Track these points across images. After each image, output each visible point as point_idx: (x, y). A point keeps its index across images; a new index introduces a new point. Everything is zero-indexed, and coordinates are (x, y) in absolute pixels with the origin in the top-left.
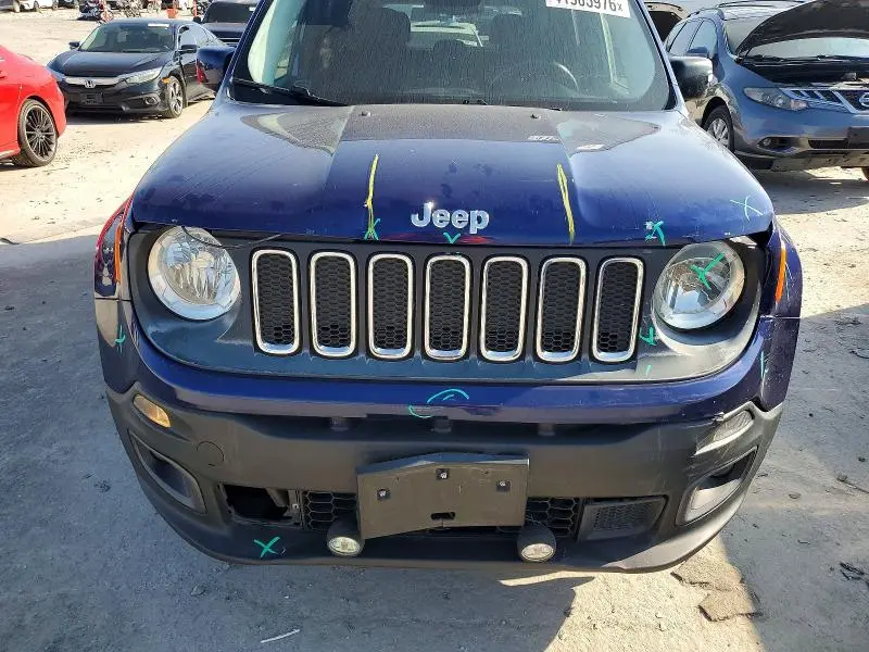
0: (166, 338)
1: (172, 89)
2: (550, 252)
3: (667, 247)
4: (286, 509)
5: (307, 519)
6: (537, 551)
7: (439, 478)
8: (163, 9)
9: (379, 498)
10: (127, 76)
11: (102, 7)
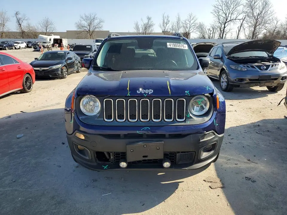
0: (84, 119)
1: (64, 70)
2: (166, 98)
3: (190, 96)
4: (109, 159)
5: (115, 160)
6: (167, 164)
7: (144, 147)
8: (58, 47)
9: (131, 151)
10: (52, 67)
11: (40, 47)
